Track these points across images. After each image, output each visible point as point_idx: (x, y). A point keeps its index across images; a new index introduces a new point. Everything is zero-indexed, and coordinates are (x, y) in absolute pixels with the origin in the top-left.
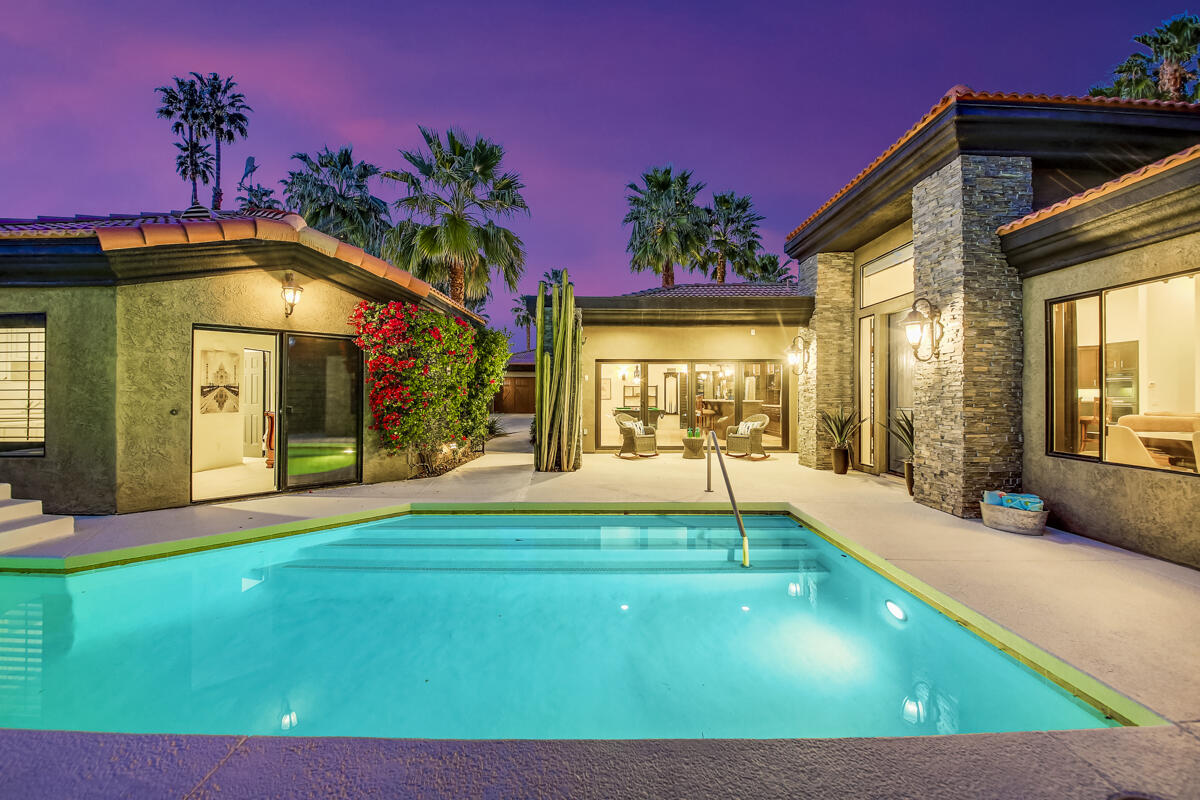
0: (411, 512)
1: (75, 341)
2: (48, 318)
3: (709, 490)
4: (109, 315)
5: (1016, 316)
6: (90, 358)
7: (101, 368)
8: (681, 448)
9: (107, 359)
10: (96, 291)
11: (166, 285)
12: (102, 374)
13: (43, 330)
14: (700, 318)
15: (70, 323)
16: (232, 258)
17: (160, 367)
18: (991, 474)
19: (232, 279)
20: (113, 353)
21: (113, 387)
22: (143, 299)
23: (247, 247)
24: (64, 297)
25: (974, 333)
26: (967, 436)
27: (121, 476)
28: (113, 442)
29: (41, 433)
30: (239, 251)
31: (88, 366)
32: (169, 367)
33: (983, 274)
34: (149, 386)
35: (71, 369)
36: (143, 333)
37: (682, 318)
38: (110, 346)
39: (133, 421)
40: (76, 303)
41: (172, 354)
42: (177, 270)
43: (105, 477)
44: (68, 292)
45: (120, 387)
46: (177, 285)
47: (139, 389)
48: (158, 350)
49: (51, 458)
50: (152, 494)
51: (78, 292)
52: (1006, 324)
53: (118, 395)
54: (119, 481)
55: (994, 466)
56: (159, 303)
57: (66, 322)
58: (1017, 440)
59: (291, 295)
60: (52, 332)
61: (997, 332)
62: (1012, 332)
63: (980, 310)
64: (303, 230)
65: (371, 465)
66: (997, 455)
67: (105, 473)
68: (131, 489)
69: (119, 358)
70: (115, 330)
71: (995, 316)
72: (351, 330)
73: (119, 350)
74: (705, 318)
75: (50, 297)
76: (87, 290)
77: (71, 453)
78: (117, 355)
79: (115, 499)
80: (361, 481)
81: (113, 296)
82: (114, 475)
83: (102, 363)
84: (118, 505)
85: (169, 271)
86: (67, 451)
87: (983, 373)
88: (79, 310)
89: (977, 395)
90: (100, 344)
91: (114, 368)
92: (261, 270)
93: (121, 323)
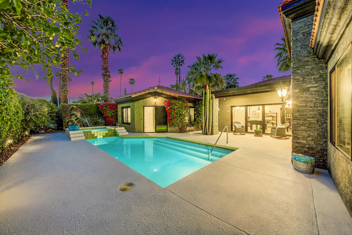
0: (166, 138)
1: (133, 110)
3: (227, 143)
5: (324, 80)
7: (134, 113)
8: (254, 133)
11: (140, 101)
14: (249, 92)
18: (307, 148)
19: (148, 99)
20: (135, 111)
21: (135, 115)
23: (150, 93)
25: (297, 90)
26: (294, 131)
27: (136, 128)
28: (135, 123)
29: (130, 121)
32: (141, 112)
33: (303, 66)
34: (139, 115)
35: (132, 113)
36: (138, 108)
37: (243, 93)
39: (137, 120)
45: (136, 116)
46: (141, 101)
48: (140, 110)
49: (131, 125)
50: (139, 131)
52: (317, 85)
55: (309, 144)
56: (139, 103)
58: (325, 135)
59: (155, 100)
60: (131, 108)
61: (311, 89)
62: (321, 88)
63: (301, 81)
64: (157, 89)
65: (169, 129)
66: (311, 140)
68: (137, 130)
71: (310, 82)
72: (164, 105)
74: (251, 92)
75: (131, 104)
79: (135, 131)
80: (167, 132)
81: (135, 103)
87: (303, 106)
89: (300, 115)
92: (151, 97)
93: (135, 107)
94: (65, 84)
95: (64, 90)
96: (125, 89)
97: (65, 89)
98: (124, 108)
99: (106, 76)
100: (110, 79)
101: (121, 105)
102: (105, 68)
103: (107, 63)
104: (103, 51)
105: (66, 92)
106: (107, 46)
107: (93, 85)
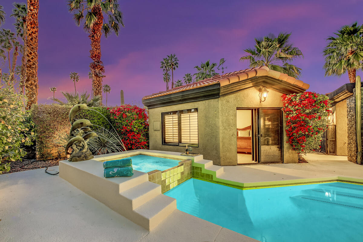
0: (337, 180)
1: (207, 115)
2: (198, 110)
4: (217, 107)
6: (211, 120)
7: (215, 122)
9: (217, 119)
10: (212, 100)
11: (230, 96)
12: (215, 124)
13: (197, 113)
15: (205, 111)
16: (248, 84)
17: (229, 122)
19: (245, 92)
20: (218, 118)
22: (225, 101)
23: (253, 80)
24: (203, 103)
27: (221, 155)
28: (219, 144)
29: (197, 141)
30: (250, 82)
31: (211, 122)
32: (231, 121)
34: (227, 127)
35: (205, 123)
36: (225, 111)
38: (217, 116)
39: (223, 138)
40: (207, 104)
41: (232, 117)
42: (233, 91)
43: (217, 154)
44: (204, 102)
46: (232, 96)
47: (225, 129)
48: (229, 116)
49: (200, 147)
50: (228, 160)
51: (207, 101)
53: (220, 130)
54: (221, 156)
56: (228, 102)
57: (204, 110)
59: (265, 95)
60: (200, 113)
64: (269, 71)
65: (286, 156)
67: (216, 153)
68: (224, 159)
69: (220, 119)
70: (219, 111)
73: (220, 117)
75: (199, 104)
76: (210, 100)
77: (206, 147)
78: (219, 119)
79: (220, 161)
80: (283, 162)
81: (218, 101)
82: (220, 154)
83: (215, 121)
84: (221, 163)
85: (232, 91)
86: (205, 146)
88: (207, 106)
90: (214, 116)
91: (219, 122)
92: (254, 88)
93: (220, 109)
94: (33, 72)
95: (31, 84)
96: (122, 91)
97: (33, 82)
98: (168, 113)
99: (98, 68)
100: (103, 74)
101: (159, 108)
102: (96, 56)
103: (99, 48)
104: (94, 29)
105: (34, 88)
106: (100, 21)
107: (54, 92)
